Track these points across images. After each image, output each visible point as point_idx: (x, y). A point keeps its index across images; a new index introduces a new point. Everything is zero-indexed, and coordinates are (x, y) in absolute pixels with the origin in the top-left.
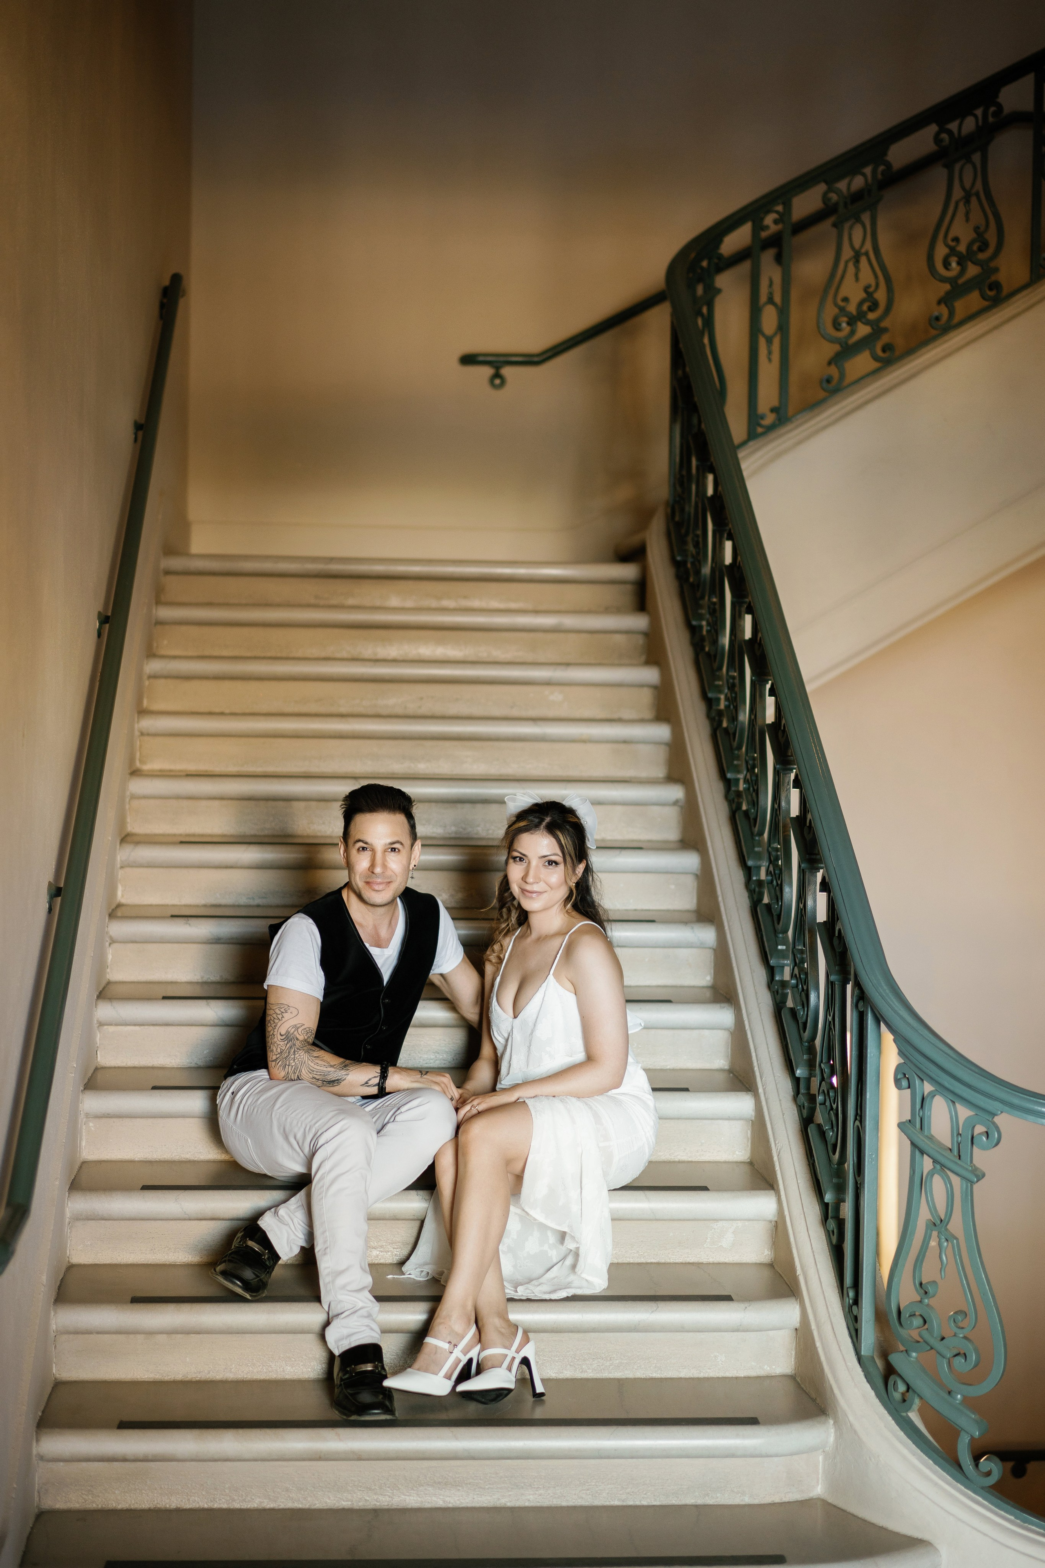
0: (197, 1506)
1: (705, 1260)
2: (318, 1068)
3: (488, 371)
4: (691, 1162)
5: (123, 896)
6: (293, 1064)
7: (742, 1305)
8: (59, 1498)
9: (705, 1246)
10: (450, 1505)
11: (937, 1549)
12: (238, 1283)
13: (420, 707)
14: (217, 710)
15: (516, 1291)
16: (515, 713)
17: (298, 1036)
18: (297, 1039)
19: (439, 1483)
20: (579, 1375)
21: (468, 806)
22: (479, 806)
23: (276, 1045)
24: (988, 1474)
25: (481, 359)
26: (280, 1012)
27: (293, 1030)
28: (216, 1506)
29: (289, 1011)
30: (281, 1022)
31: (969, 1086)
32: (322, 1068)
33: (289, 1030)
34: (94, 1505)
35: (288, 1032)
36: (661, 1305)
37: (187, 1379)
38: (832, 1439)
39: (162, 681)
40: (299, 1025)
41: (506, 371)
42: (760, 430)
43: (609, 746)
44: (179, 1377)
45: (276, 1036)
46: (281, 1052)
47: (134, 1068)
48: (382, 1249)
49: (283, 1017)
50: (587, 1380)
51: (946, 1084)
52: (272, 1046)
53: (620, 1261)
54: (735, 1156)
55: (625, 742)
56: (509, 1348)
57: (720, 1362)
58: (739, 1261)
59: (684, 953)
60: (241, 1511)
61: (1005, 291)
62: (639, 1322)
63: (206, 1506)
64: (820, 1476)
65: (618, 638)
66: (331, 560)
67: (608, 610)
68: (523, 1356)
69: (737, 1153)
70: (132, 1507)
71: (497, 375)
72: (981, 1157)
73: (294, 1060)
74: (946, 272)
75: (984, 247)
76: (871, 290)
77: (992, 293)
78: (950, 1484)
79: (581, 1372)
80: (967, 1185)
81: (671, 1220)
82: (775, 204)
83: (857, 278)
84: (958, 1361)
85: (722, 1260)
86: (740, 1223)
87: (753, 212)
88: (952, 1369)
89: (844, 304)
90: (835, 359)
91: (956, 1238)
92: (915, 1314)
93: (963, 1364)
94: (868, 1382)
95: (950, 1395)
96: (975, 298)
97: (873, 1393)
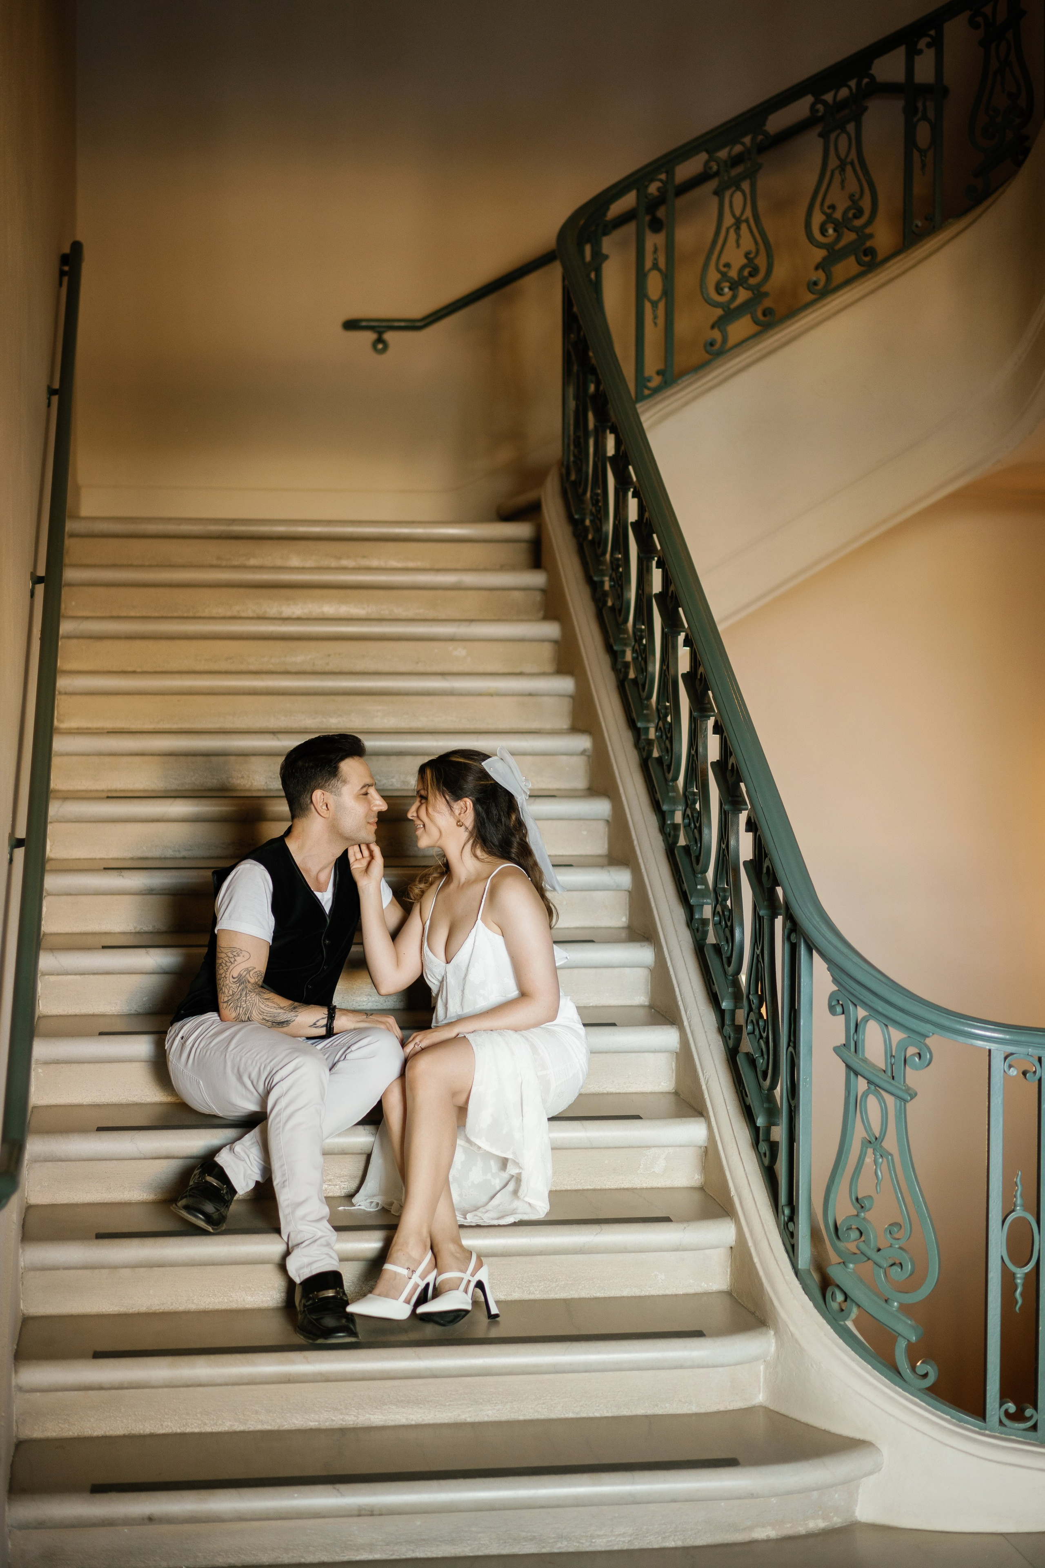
0: (170, 1431)
1: (638, 1186)
2: (269, 1009)
3: (371, 336)
4: (619, 1093)
5: (51, 851)
6: (244, 1006)
7: (681, 1226)
8: (36, 1428)
9: (639, 1172)
10: (413, 1423)
11: (878, 1449)
12: (201, 1216)
13: (328, 664)
14: (130, 669)
15: (466, 1218)
16: (421, 668)
17: (249, 979)
18: (249, 982)
19: (402, 1401)
20: (526, 1297)
21: (383, 758)
22: (393, 758)
23: (228, 987)
24: (925, 1376)
25: (363, 324)
26: (232, 956)
27: (245, 973)
28: (188, 1430)
29: (241, 955)
30: (233, 965)
31: (902, 1010)
32: (272, 1010)
33: (241, 973)
34: (71, 1433)
35: (240, 975)
36: (605, 1227)
37: (151, 1311)
38: (773, 1349)
39: (75, 641)
40: (251, 969)
41: (389, 336)
42: (646, 392)
43: (515, 699)
44: (143, 1309)
45: (228, 978)
46: (233, 994)
47: (76, 1015)
48: (330, 1183)
49: (235, 960)
50: (535, 1301)
51: (880, 1010)
52: (223, 988)
53: (558, 1188)
54: (660, 1087)
55: (530, 695)
56: (464, 1271)
57: (660, 1281)
58: (671, 1186)
59: (599, 895)
60: (212, 1434)
61: (880, 256)
62: (584, 1244)
63: (179, 1431)
64: (761, 1385)
65: (516, 594)
66: (233, 521)
67: (503, 568)
68: (477, 1280)
69: (662, 1084)
70: (108, 1434)
71: (380, 340)
72: (913, 1077)
73: (246, 1002)
74: (824, 238)
75: (859, 213)
76: (751, 256)
77: (867, 259)
78: (889, 1388)
79: (529, 1294)
80: (901, 1104)
81: (606, 1148)
82: (659, 172)
83: (738, 245)
84: (895, 1270)
85: (654, 1185)
86: (672, 1149)
87: (638, 180)
88: (890, 1279)
89: (726, 270)
90: (718, 322)
91: (891, 1154)
92: (852, 1228)
93: (900, 1273)
94: (807, 1294)
95: (887, 1303)
96: (850, 264)
97: (811, 1304)
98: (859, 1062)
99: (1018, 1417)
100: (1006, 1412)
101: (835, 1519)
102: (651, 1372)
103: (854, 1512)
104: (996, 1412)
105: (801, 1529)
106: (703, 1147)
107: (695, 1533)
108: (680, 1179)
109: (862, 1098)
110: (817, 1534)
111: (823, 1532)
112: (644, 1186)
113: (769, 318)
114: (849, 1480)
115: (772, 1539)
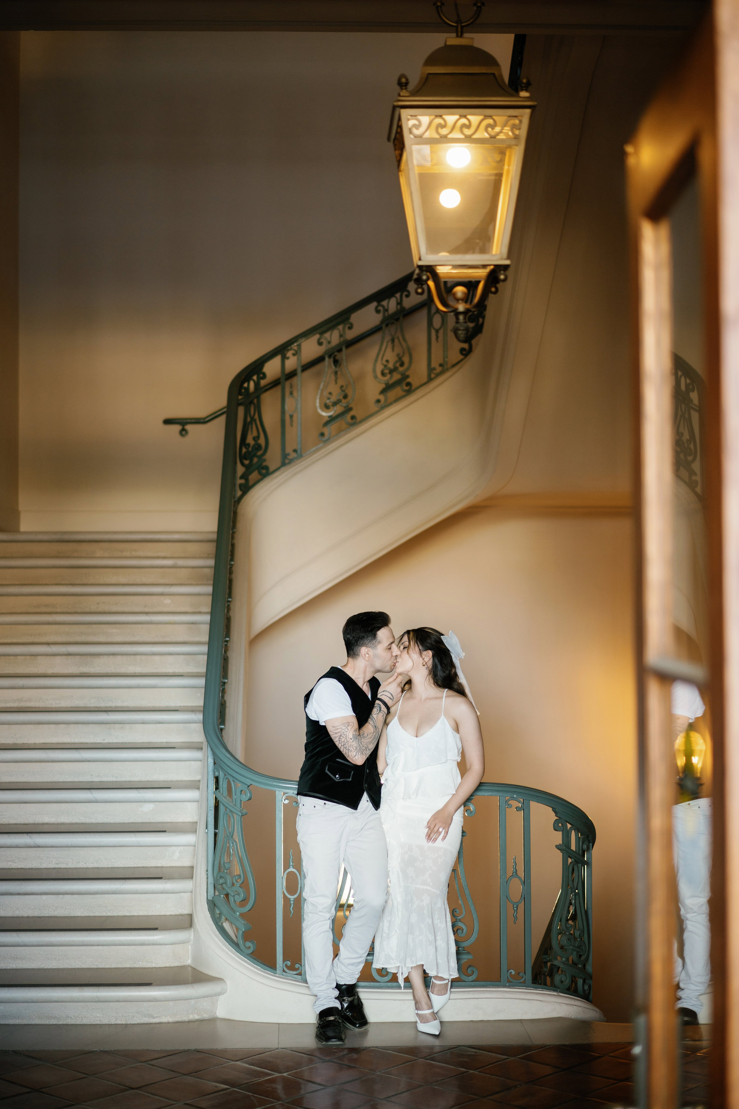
3: (179, 428)
7: (165, 881)
10: (19, 968)
11: (225, 982)
19: (14, 958)
24: (250, 947)
25: (177, 421)
31: (237, 773)
36: (128, 881)
38: (192, 937)
41: (188, 427)
42: (287, 461)
50: (95, 917)
51: (229, 772)
61: (414, 387)
64: (190, 955)
71: (184, 430)
74: (385, 378)
75: (402, 364)
76: (344, 388)
77: (407, 388)
78: (233, 953)
79: (93, 913)
80: (239, 818)
81: (149, 846)
82: (293, 346)
83: (336, 382)
84: (237, 897)
85: (174, 865)
86: (182, 848)
87: (281, 350)
88: (235, 901)
89: (329, 396)
90: (326, 424)
91: (236, 842)
92: (221, 877)
93: (239, 899)
94: (209, 911)
95: (234, 913)
96: (398, 391)
97: (209, 916)
98: (223, 798)
99: (292, 968)
100: (286, 965)
101: (204, 1015)
102: (133, 947)
103: (216, 1013)
104: (281, 965)
105: (185, 1018)
106: (195, 846)
107: (132, 1018)
108: (186, 862)
109: (224, 815)
110: (194, 1021)
111: (198, 1021)
112: (168, 865)
113: (354, 421)
114: (211, 996)
115: (171, 1023)
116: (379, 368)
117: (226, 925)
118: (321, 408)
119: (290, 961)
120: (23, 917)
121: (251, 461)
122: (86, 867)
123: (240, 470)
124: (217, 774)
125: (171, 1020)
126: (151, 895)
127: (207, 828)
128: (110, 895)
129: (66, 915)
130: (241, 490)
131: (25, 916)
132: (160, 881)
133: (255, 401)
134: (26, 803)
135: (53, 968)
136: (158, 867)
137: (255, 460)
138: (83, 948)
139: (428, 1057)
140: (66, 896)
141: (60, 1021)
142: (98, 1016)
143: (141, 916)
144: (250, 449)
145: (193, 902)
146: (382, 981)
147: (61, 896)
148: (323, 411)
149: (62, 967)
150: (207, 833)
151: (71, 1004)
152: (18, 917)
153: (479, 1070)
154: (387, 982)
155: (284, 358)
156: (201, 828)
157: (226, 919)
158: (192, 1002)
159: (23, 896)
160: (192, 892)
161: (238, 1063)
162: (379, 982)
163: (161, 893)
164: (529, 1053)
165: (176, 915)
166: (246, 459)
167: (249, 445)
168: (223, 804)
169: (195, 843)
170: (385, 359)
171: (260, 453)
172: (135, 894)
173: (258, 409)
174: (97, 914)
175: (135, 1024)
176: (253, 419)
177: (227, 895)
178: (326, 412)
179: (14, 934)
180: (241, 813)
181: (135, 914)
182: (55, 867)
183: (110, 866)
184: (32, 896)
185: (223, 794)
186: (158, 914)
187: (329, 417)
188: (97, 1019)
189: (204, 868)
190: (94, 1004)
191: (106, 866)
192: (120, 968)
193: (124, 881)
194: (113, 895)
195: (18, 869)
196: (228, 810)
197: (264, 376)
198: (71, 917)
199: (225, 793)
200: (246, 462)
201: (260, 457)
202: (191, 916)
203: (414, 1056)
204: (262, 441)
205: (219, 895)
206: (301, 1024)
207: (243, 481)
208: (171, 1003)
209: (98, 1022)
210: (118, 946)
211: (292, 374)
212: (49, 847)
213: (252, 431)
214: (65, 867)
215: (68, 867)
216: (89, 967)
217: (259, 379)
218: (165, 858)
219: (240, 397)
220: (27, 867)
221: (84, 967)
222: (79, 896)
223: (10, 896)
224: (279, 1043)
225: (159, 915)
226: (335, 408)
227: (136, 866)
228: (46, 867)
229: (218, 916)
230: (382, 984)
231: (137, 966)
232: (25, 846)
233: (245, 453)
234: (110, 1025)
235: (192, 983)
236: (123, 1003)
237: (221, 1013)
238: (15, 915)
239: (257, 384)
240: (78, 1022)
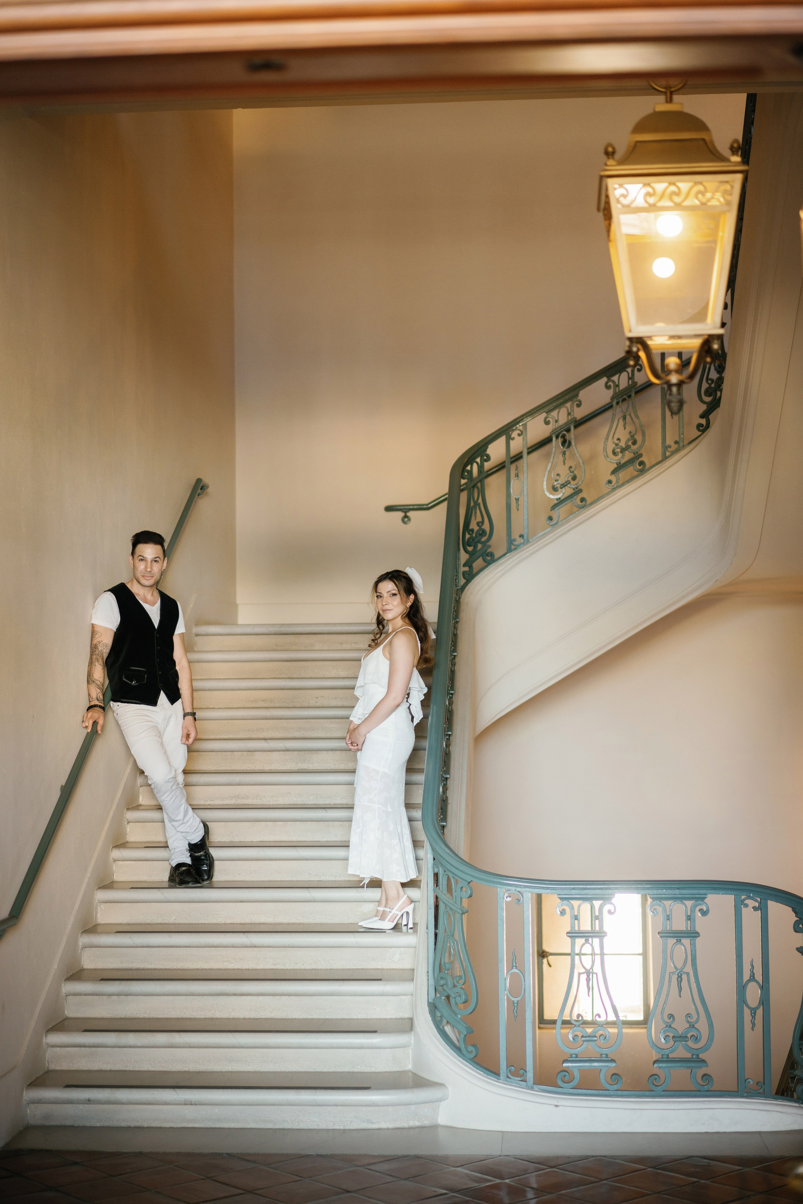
0: (119, 1069)
1: (385, 968)
3: (400, 515)
7: (385, 983)
8: (57, 1065)
10: (234, 1070)
11: (447, 1088)
24: (472, 1051)
25: (398, 508)
36: (346, 983)
38: (413, 1041)
41: (411, 514)
42: (513, 547)
50: (313, 1019)
51: (449, 868)
57: (377, 1012)
58: (401, 968)
61: (648, 466)
62: (335, 990)
64: (410, 1060)
70: (90, 1069)
71: (406, 516)
74: (616, 457)
75: (635, 443)
76: (572, 469)
77: (640, 468)
78: (456, 1058)
80: (459, 916)
81: (368, 947)
82: (518, 426)
83: (564, 464)
84: (458, 999)
85: (394, 967)
86: (402, 949)
87: (506, 431)
88: (456, 1004)
89: (558, 478)
90: (554, 507)
91: (456, 941)
92: (442, 978)
93: (460, 1000)
94: (430, 1014)
95: (456, 1015)
96: (631, 470)
97: (430, 1019)
98: (443, 896)
99: (516, 1074)
100: (510, 1071)
101: (425, 1121)
102: (351, 1050)
103: (437, 1120)
104: (505, 1071)
105: (406, 1125)
106: (416, 947)
107: (350, 1123)
108: (407, 965)
109: (444, 912)
110: (414, 1128)
111: (418, 1127)
112: (389, 968)
113: (584, 503)
114: (433, 1102)
115: (390, 1129)
116: (611, 446)
117: (448, 1029)
118: (548, 491)
119: (514, 1067)
120: (239, 1019)
121: (475, 547)
122: (304, 968)
123: (464, 557)
124: (436, 870)
125: (390, 1126)
126: (370, 997)
127: (427, 928)
128: (328, 997)
129: (283, 1018)
130: (464, 578)
131: (241, 1017)
132: (380, 982)
133: (479, 485)
134: (243, 902)
135: (270, 1071)
136: (378, 969)
137: (480, 546)
138: (300, 1050)
139: (657, 1167)
140: (283, 997)
141: (276, 1126)
142: (315, 1120)
143: (361, 1019)
144: (474, 535)
145: (414, 1005)
146: (612, 1090)
147: (278, 997)
148: (551, 493)
149: (279, 1070)
150: (427, 933)
151: (288, 1107)
152: (234, 1019)
153: (711, 1180)
154: (617, 1090)
155: (509, 439)
156: (421, 928)
157: (448, 1021)
158: (413, 1108)
159: (239, 997)
160: (412, 995)
161: (458, 1169)
162: (608, 1090)
163: (380, 996)
164: (765, 1164)
165: (396, 1019)
166: (470, 546)
167: (472, 530)
168: (443, 902)
169: (416, 944)
170: (616, 438)
171: (484, 539)
172: (354, 996)
173: (482, 493)
174: (315, 1017)
175: (354, 1130)
176: (476, 504)
177: (448, 997)
178: (553, 495)
179: (230, 1035)
180: (462, 911)
181: (355, 1017)
182: (272, 968)
183: (328, 968)
184: (248, 997)
185: (442, 891)
186: (378, 1017)
187: (557, 499)
188: (314, 1124)
189: (425, 970)
190: (311, 1108)
191: (325, 968)
192: (338, 1072)
193: (342, 982)
194: (331, 997)
195: (234, 969)
196: (448, 908)
197: (488, 458)
198: (289, 1019)
199: (445, 891)
200: (470, 549)
201: (484, 543)
202: (411, 1019)
203: (643, 1166)
204: (486, 526)
205: (440, 997)
206: (526, 1132)
207: (466, 569)
208: (390, 1109)
209: (315, 1127)
210: (336, 1049)
211: (518, 457)
212: (266, 947)
213: (475, 516)
214: (282, 968)
215: (285, 968)
216: (307, 1071)
217: (483, 461)
218: (386, 960)
219: (463, 481)
220: (244, 968)
221: (302, 1070)
222: (297, 997)
223: (225, 997)
224: (502, 1150)
225: (379, 1019)
226: (564, 490)
227: (355, 968)
228: (263, 968)
229: (439, 1019)
230: (612, 1093)
231: (356, 1070)
232: (241, 946)
233: (469, 539)
234: (327, 1130)
235: (411, 1088)
236: (341, 1107)
237: (442, 1120)
238: (231, 1017)
239: (481, 467)
240: (295, 1126)
